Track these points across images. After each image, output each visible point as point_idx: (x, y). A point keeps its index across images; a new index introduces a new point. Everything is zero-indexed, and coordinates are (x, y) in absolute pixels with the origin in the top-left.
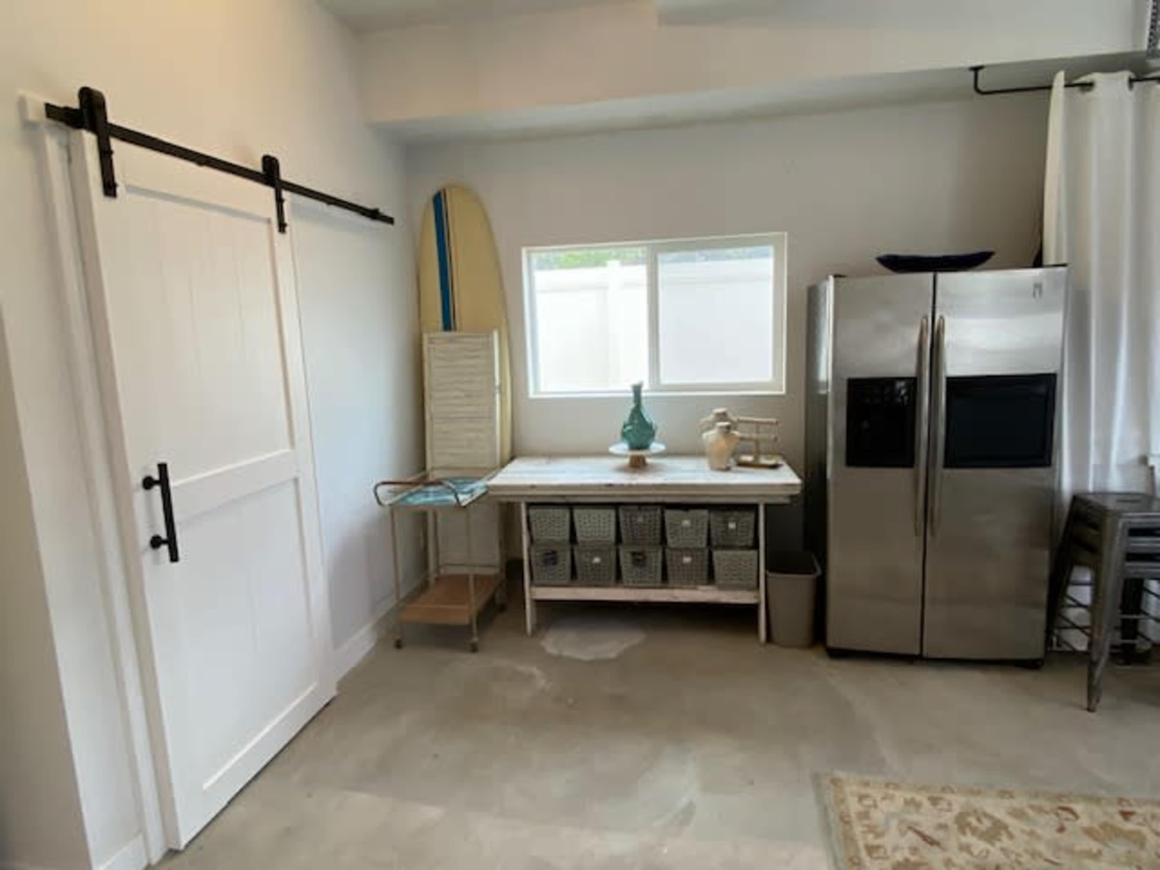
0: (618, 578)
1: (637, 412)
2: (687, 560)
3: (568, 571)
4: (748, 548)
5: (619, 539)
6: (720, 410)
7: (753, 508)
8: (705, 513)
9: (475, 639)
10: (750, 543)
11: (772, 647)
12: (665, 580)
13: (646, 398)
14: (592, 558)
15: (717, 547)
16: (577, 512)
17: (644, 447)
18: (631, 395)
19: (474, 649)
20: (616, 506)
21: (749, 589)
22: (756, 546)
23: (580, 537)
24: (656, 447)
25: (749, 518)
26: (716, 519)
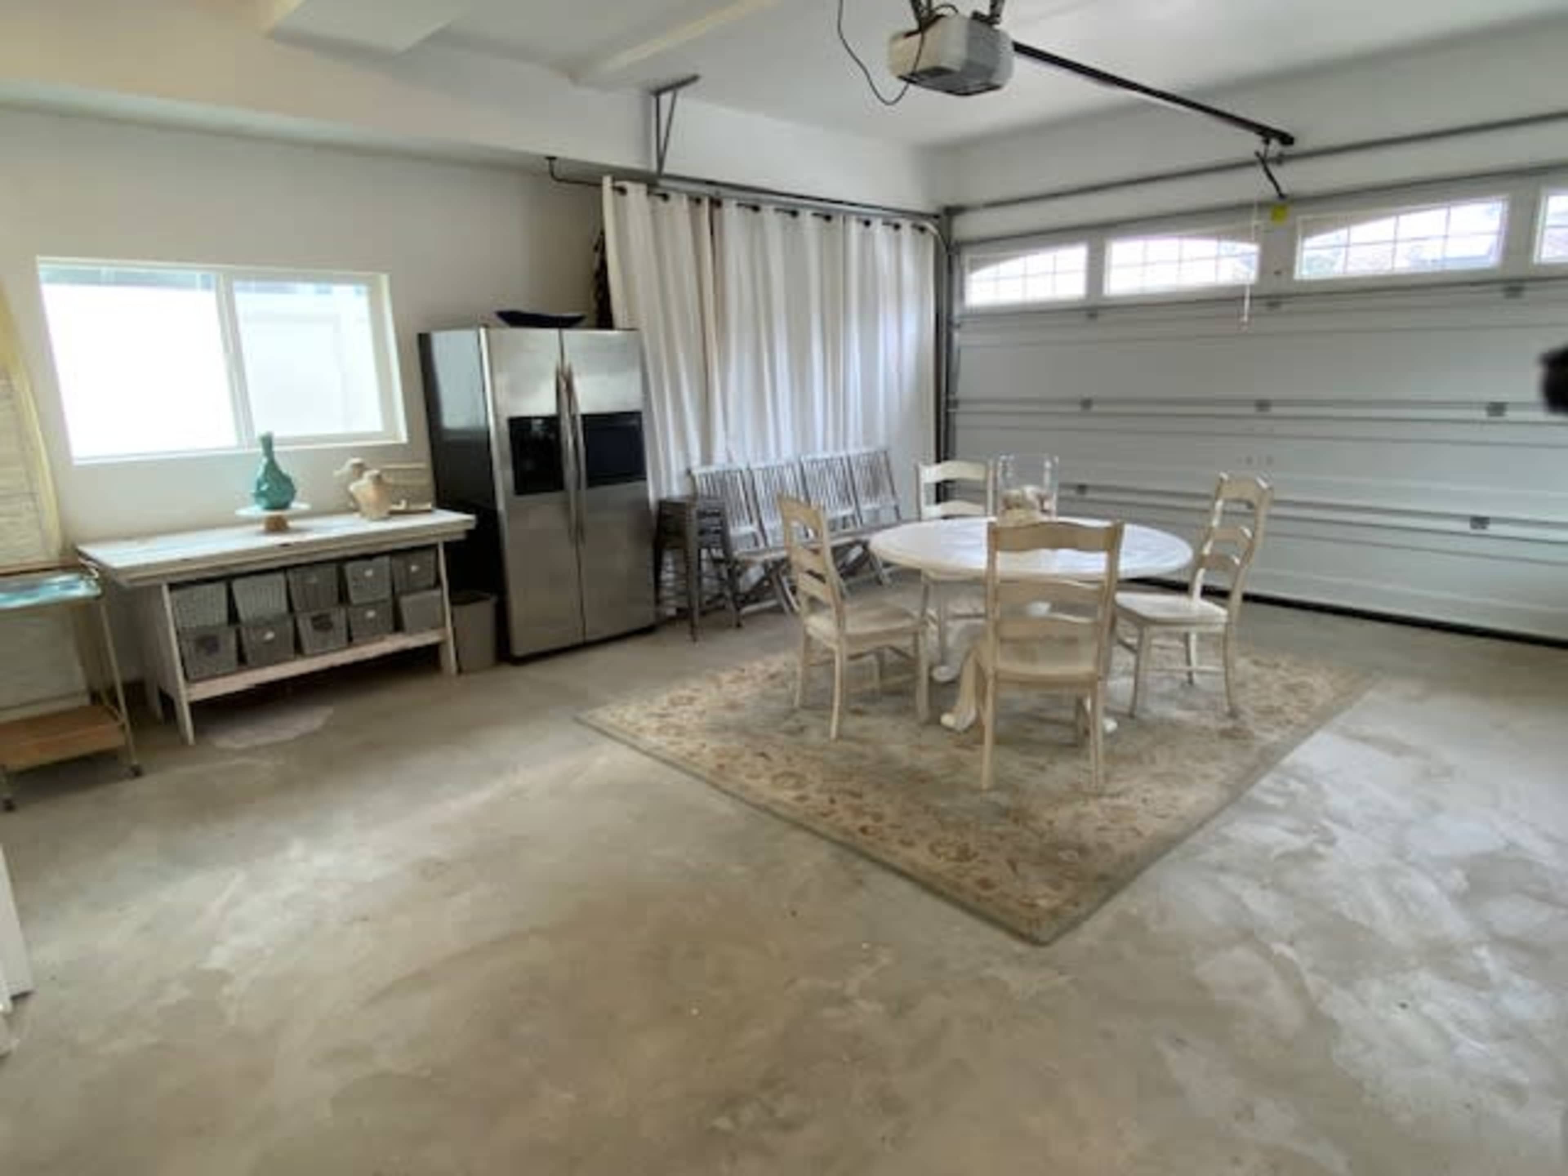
0: (298, 649)
1: (272, 467)
2: (371, 614)
3: (233, 657)
4: (429, 588)
5: (291, 608)
6: (357, 460)
7: (433, 547)
8: (386, 560)
9: (135, 762)
10: (432, 581)
11: (463, 677)
12: (350, 640)
13: (279, 453)
14: (264, 634)
15: (402, 593)
16: (237, 585)
17: (285, 506)
18: (260, 450)
19: (137, 773)
20: (284, 569)
21: (433, 628)
22: (438, 583)
23: (242, 615)
24: (297, 506)
25: (431, 557)
26: (398, 563)
